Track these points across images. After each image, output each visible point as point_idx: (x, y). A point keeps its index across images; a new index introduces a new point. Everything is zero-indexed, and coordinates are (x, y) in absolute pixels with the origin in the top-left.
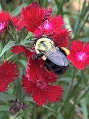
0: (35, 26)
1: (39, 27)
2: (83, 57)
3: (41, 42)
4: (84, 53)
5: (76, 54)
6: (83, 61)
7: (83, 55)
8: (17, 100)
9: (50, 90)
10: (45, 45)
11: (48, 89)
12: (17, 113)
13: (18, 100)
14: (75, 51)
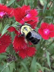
0: (21, 19)
1: (23, 20)
2: (47, 32)
4: (48, 30)
5: (44, 30)
6: (47, 34)
7: (47, 31)
8: (10, 55)
9: (28, 49)
11: (27, 49)
13: (11, 55)
14: (43, 29)
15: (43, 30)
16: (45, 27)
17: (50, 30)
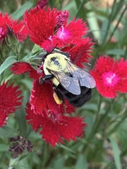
0: (44, 36)
1: (50, 38)
2: (112, 80)
3: (53, 59)
4: (114, 75)
5: (103, 75)
6: (113, 86)
7: (112, 77)
8: (19, 137)
9: (66, 123)
10: (57, 63)
11: (62, 122)
12: (20, 156)
13: (21, 138)
14: (101, 72)
15: (101, 75)
16: (107, 67)
17: (120, 75)
